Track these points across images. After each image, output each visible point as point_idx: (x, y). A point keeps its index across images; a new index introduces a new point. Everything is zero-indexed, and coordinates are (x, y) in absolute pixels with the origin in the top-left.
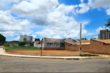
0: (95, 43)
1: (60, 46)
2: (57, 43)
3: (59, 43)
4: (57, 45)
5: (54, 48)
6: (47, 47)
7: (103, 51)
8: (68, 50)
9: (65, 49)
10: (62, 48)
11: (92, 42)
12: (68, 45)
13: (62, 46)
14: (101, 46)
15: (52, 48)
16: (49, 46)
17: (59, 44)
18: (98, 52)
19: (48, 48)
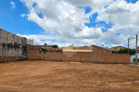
0: (100, 51)
1: (22, 52)
2: (19, 44)
3: (21, 46)
4: (18, 50)
5: (14, 56)
6: (3, 54)
7: (112, 60)
8: (40, 60)
9: (28, 58)
10: (24, 55)
11: (96, 49)
12: (40, 51)
13: (24, 52)
14: (109, 55)
15: (10, 57)
16: (6, 51)
17: (21, 48)
18: (104, 62)
19: (4, 57)
